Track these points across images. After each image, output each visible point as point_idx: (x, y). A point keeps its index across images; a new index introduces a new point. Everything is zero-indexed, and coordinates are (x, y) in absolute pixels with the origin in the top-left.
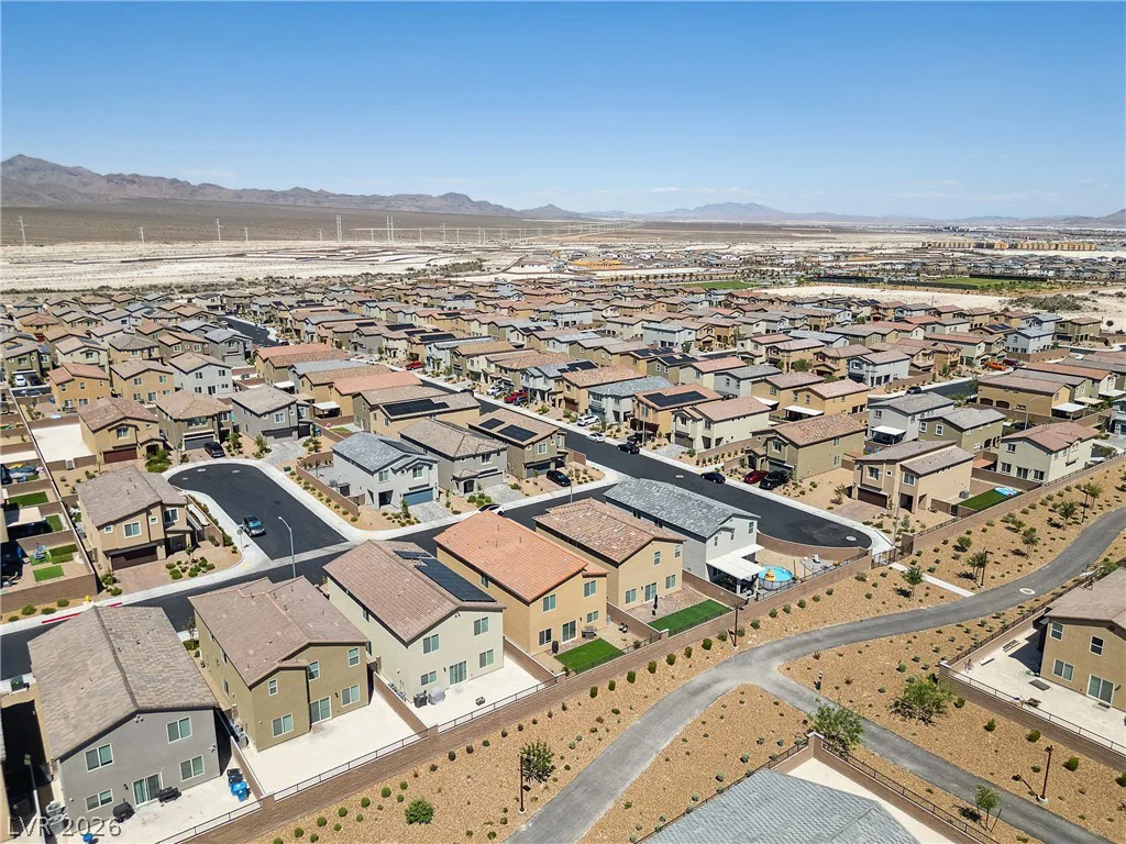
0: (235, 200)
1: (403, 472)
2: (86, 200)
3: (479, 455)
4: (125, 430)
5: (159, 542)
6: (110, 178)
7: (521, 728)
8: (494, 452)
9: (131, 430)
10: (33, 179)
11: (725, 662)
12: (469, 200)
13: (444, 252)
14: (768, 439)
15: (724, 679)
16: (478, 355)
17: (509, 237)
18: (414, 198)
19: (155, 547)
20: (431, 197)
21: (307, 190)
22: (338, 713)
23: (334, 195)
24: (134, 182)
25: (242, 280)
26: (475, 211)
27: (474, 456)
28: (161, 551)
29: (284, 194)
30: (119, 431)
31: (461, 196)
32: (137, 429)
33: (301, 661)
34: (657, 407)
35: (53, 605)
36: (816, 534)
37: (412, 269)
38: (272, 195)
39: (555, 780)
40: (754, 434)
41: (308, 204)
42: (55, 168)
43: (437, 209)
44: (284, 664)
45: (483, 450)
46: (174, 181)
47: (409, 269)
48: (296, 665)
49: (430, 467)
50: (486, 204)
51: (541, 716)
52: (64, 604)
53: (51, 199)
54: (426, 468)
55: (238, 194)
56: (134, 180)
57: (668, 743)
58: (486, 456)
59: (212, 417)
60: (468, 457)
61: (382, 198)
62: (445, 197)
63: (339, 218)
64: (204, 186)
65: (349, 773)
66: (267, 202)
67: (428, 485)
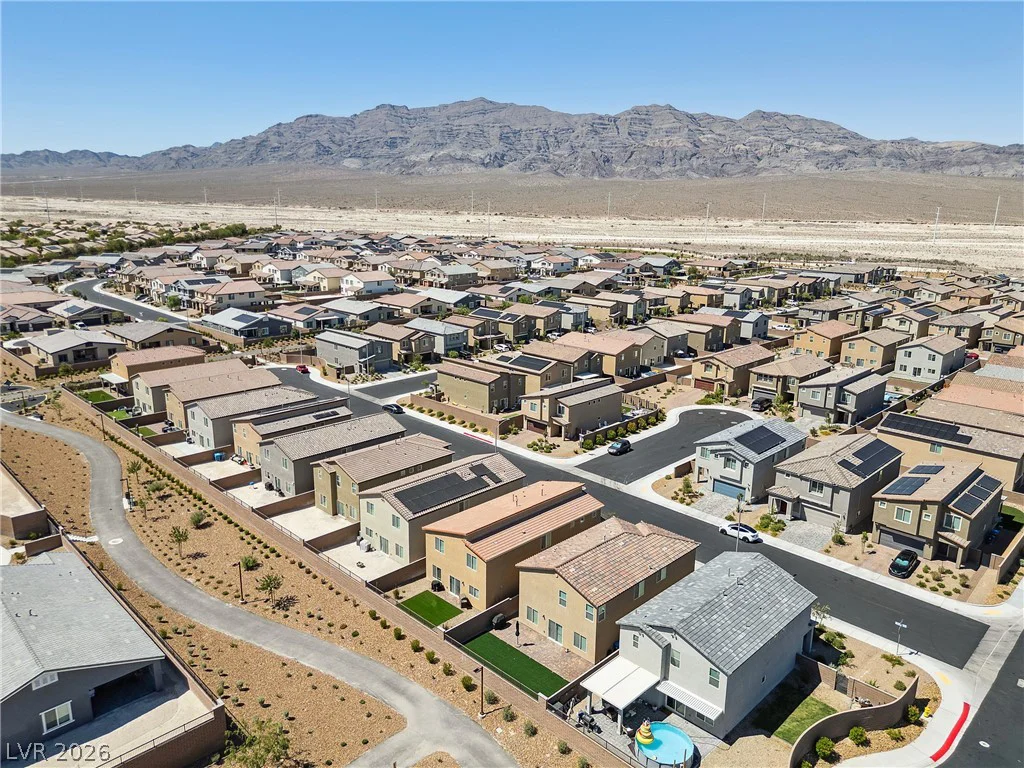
3: (806, 480)
4: (711, 366)
8: (828, 485)
9: (714, 368)
11: (454, 709)
27: (800, 478)
30: (707, 366)
35: (480, 429)
45: (817, 476)
49: (744, 465)
52: (484, 430)
54: (739, 464)
58: (816, 486)
59: (778, 378)
67: (740, 482)
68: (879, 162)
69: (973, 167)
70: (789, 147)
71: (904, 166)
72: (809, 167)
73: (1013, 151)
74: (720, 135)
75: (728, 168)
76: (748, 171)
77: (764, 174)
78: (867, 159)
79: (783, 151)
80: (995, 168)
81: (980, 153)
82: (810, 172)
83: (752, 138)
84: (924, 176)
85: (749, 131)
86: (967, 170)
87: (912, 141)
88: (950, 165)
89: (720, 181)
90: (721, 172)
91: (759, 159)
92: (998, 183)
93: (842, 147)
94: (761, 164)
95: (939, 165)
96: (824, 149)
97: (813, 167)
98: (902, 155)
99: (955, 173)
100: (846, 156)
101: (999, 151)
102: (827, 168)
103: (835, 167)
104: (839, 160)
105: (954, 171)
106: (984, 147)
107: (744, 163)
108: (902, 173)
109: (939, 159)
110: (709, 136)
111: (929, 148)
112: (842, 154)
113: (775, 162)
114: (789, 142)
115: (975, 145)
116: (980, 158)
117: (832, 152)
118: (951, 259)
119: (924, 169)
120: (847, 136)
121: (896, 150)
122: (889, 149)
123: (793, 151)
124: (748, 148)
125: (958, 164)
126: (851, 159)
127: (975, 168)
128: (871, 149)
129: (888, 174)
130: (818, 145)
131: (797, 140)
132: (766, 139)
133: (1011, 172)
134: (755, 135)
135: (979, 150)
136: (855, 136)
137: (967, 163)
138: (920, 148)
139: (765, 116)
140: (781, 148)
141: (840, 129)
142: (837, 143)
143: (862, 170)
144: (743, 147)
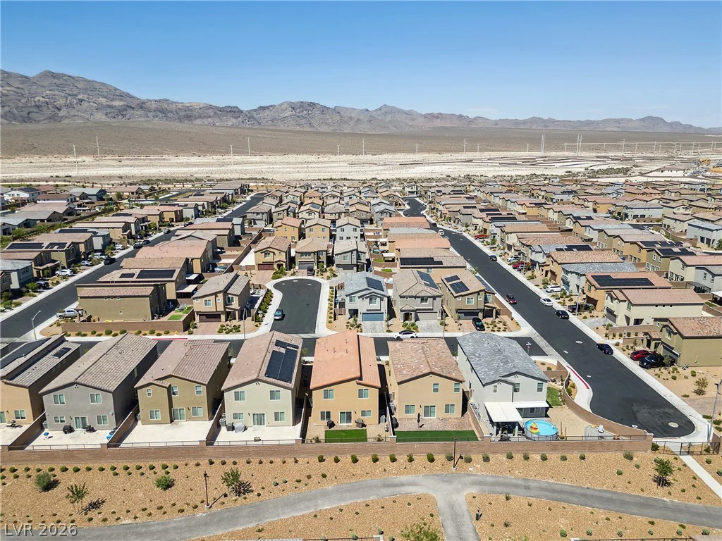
0: (494, 126)
1: (363, 299)
2: (412, 129)
3: (419, 297)
4: (269, 254)
5: (222, 313)
6: (426, 116)
7: (261, 463)
8: (430, 297)
9: (272, 254)
10: (389, 118)
11: (437, 475)
12: (665, 122)
13: (613, 160)
14: (664, 326)
15: (420, 485)
16: (511, 233)
17: (683, 149)
18: (618, 121)
19: (220, 315)
20: (631, 120)
21: (540, 118)
22: (189, 419)
23: (558, 121)
24: (438, 117)
25: (449, 176)
26: (665, 129)
27: (415, 297)
28: (223, 317)
29: (525, 122)
30: (266, 254)
31: (657, 118)
32: (274, 254)
33: (166, 383)
34: (598, 286)
35: (162, 332)
36: (643, 413)
37: (570, 172)
38: (517, 122)
39: (245, 498)
40: (656, 320)
41: (539, 128)
42: (400, 111)
43: (636, 128)
44: (155, 382)
45: (423, 294)
46: (461, 116)
47: (567, 172)
48: (163, 385)
49: (382, 299)
50: (678, 124)
51: (278, 461)
52: (167, 333)
53: (394, 129)
54: (378, 299)
55: (496, 123)
56: (439, 116)
57: (329, 507)
58: (423, 299)
59: (314, 253)
60: (410, 297)
61: (593, 122)
62: (643, 120)
63: (543, 137)
64: (476, 119)
65: (149, 448)
66: (513, 127)
67: (380, 310)
68: (150, 114)
69: (209, 119)
70: (81, 101)
71: (167, 118)
72: (100, 116)
73: (229, 110)
74: (18, 88)
75: (32, 115)
76: (53, 118)
77: (66, 121)
78: (141, 112)
79: (77, 104)
80: (221, 120)
81: (211, 110)
82: (103, 120)
83: (48, 92)
84: (182, 124)
85: (44, 87)
86: (206, 121)
87: (166, 100)
88: (196, 118)
89: (31, 126)
90: (27, 119)
91: (59, 110)
92: (227, 130)
93: (122, 103)
94: (62, 113)
95: (189, 117)
96: (108, 103)
97: (103, 117)
98: (163, 110)
99: (199, 123)
100: (126, 110)
101: (221, 110)
102: (115, 117)
103: (120, 117)
104: (121, 112)
105: (199, 122)
106: (211, 107)
107: (48, 112)
108: (167, 122)
109: (187, 114)
110: (8, 88)
111: (180, 106)
112: (122, 108)
113: (73, 112)
114: (80, 97)
115: (205, 105)
116: (212, 114)
117: (115, 106)
118: (260, 177)
119: (180, 119)
120: (123, 96)
121: (159, 107)
122: (154, 106)
123: (85, 104)
124: (47, 100)
125: (200, 117)
126: (130, 112)
127: (210, 120)
128: (142, 105)
129: (158, 123)
130: (103, 100)
131: (86, 96)
132: (60, 93)
133: (230, 123)
134: (51, 90)
135: (209, 108)
136: (128, 95)
137: (205, 117)
138: (174, 106)
139: (54, 75)
140: (75, 101)
141: (116, 89)
142: (116, 99)
143: (138, 119)
144: (42, 99)
